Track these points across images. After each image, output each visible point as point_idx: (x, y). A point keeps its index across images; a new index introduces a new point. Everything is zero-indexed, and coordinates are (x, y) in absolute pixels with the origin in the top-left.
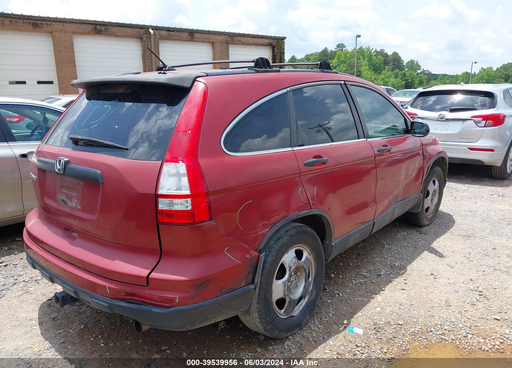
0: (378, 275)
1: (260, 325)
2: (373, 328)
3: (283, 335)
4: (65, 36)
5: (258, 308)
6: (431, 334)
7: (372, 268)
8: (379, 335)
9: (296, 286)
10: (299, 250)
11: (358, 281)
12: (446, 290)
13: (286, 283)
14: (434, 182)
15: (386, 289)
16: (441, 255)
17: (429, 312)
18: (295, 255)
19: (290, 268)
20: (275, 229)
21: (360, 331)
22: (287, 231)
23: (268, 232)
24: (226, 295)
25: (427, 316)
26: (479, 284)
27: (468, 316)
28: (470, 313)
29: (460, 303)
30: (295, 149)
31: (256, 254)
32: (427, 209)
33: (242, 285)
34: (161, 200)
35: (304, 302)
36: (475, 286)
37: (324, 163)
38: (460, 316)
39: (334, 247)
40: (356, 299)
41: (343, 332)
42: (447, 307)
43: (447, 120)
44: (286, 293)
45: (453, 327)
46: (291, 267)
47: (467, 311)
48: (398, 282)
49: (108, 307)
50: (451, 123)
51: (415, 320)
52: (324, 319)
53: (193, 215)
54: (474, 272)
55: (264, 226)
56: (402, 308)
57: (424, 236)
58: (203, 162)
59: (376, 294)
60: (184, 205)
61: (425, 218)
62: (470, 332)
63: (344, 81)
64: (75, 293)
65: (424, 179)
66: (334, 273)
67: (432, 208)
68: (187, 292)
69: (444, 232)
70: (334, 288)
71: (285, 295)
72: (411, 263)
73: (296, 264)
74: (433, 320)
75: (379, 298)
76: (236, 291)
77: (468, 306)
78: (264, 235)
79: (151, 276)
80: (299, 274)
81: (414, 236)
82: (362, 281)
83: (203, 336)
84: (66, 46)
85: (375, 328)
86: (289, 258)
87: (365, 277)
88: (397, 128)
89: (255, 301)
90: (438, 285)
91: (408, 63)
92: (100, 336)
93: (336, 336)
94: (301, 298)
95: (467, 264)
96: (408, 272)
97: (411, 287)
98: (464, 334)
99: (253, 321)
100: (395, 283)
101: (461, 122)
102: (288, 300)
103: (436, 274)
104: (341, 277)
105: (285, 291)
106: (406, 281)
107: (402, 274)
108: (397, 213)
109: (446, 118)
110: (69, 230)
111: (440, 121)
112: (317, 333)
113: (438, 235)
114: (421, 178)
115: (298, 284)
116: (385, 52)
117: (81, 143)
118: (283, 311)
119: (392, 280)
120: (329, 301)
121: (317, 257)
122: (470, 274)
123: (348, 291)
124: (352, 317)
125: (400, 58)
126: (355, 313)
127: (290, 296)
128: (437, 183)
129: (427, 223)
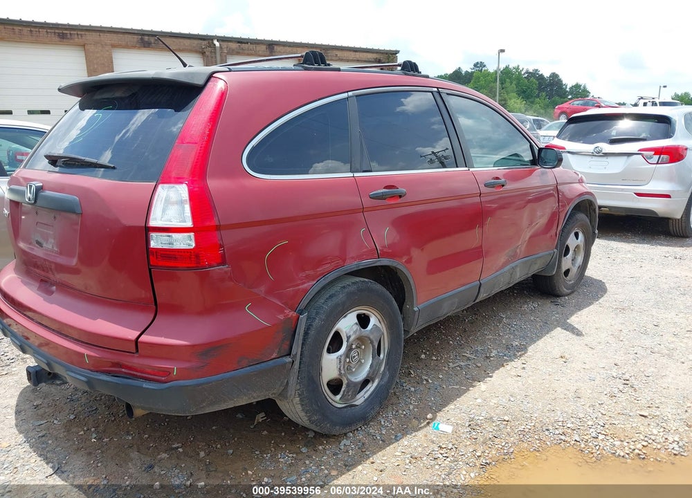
0: (486, 357)
1: (303, 414)
2: (467, 425)
3: (337, 430)
4: (102, 51)
5: (299, 390)
6: (547, 433)
7: (479, 348)
8: (474, 433)
9: (360, 364)
10: (364, 314)
11: (458, 364)
12: (577, 378)
13: (343, 358)
14: (577, 235)
15: (494, 375)
16: (578, 333)
17: (549, 406)
18: (356, 321)
19: (348, 338)
20: (323, 282)
21: (448, 429)
22: (344, 287)
23: (313, 286)
24: (248, 368)
25: (545, 411)
26: (625, 370)
27: (602, 411)
28: (606, 407)
29: (595, 394)
30: (356, 175)
31: (293, 314)
32: (567, 272)
33: (273, 357)
34: (153, 235)
35: (371, 388)
36: (620, 373)
37: (400, 197)
38: (591, 411)
39: (417, 313)
40: (450, 387)
41: (425, 429)
42: (575, 399)
43: (606, 155)
44: (343, 372)
45: (580, 424)
46: (350, 337)
47: (602, 404)
48: (513, 367)
49: (86, 382)
50: (610, 159)
51: (528, 415)
52: (400, 412)
53: (197, 256)
54: (623, 355)
55: (309, 278)
56: (512, 399)
57: (560, 309)
58: (214, 184)
59: (479, 382)
60: (185, 242)
61: (564, 285)
62: (603, 432)
63: (437, 88)
64: (48, 364)
65: (560, 228)
66: (425, 354)
67: (574, 271)
68: (189, 361)
69: (590, 304)
70: (422, 373)
71: (340, 374)
72: (535, 342)
73: (357, 333)
74: (552, 415)
75: (482, 386)
76: (263, 364)
77: (604, 399)
78: (306, 291)
79: (140, 339)
80: (363, 347)
81: (546, 308)
82: (462, 364)
83: (232, 431)
84: (103, 64)
85: (470, 425)
86: (347, 325)
87: (469, 359)
88: (521, 159)
89: (293, 379)
90: (568, 371)
91: (571, 88)
92: (93, 429)
93: (414, 434)
94: (366, 382)
95: (614, 345)
96: (529, 353)
97: (530, 373)
98: (594, 435)
99: (293, 409)
100: (508, 367)
101: (625, 158)
102: (345, 382)
103: (567, 356)
104: (434, 358)
105: (340, 369)
106: (524, 366)
107: (521, 356)
108: (518, 274)
109: (603, 152)
110: (46, 282)
111: (596, 156)
112: (388, 430)
113: (580, 307)
114: (555, 227)
115: (363, 361)
116: (540, 73)
117: (60, 162)
118: (338, 397)
119: (505, 364)
120: (413, 389)
121: (392, 326)
122: (615, 357)
123: (441, 376)
124: (440, 411)
125: (560, 81)
126: (445, 406)
127: (349, 377)
128: (581, 236)
129: (566, 291)
